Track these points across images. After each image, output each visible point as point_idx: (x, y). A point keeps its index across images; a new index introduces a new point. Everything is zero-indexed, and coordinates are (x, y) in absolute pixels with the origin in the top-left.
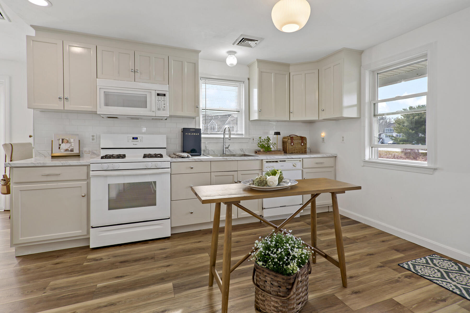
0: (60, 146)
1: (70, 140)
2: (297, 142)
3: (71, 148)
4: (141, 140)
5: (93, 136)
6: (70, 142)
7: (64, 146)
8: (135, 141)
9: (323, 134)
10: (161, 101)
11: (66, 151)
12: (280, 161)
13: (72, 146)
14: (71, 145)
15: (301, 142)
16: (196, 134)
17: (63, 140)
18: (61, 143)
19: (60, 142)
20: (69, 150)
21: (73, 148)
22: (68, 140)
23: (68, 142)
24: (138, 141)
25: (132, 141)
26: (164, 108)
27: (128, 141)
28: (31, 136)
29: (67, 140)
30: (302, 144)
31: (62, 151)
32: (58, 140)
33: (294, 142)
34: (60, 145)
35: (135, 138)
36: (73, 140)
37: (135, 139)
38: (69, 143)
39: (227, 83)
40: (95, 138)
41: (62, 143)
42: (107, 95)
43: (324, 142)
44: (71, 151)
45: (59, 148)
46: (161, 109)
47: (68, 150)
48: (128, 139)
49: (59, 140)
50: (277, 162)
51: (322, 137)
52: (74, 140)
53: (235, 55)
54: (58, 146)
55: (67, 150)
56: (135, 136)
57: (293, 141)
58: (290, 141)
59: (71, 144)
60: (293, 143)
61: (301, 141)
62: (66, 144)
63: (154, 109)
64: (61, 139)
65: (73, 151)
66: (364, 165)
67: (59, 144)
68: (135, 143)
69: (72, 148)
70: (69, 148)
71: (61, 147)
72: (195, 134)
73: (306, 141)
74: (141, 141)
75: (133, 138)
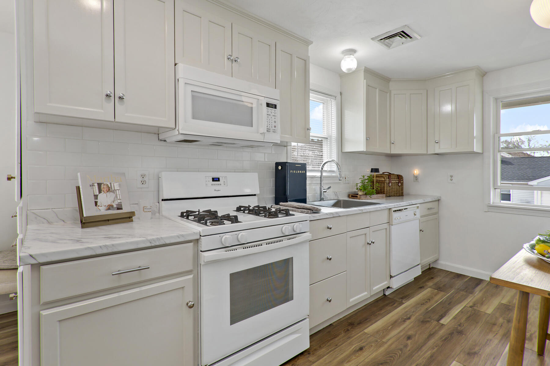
0: (97, 199)
1: (112, 184)
2: (394, 181)
3: (116, 202)
4: (224, 182)
5: (143, 176)
6: (113, 189)
7: (105, 199)
8: (216, 185)
9: (416, 172)
10: (272, 116)
11: (109, 209)
12: (404, 209)
13: (119, 198)
14: (117, 197)
16: (302, 172)
17: (99, 185)
18: (97, 194)
19: (94, 190)
20: (115, 206)
21: (121, 202)
22: (109, 185)
23: (109, 190)
24: (221, 185)
25: (212, 185)
26: (275, 129)
27: (207, 184)
28: (12, 178)
29: (107, 185)
30: (400, 184)
31: (102, 208)
32: (90, 186)
33: (392, 181)
34: (96, 197)
35: (216, 178)
36: (118, 186)
37: (216, 181)
38: (112, 192)
40: (146, 179)
41: (100, 192)
42: (195, 97)
43: (419, 182)
44: (118, 209)
45: (96, 203)
46: (271, 130)
47: (112, 206)
48: (206, 181)
49: (93, 186)
50: (402, 210)
51: (416, 175)
52: (120, 185)
53: (354, 56)
54: (93, 201)
55: (110, 207)
56: (216, 175)
57: (392, 180)
58: (388, 180)
59: (117, 195)
60: (391, 183)
61: (398, 180)
62: (108, 194)
63: (263, 129)
64: (96, 185)
65: (122, 209)
66: (489, 211)
67: (94, 195)
68: (217, 188)
69: (119, 201)
70: (114, 202)
71: (99, 200)
73: (403, 180)
74: (224, 184)
75: (212, 178)
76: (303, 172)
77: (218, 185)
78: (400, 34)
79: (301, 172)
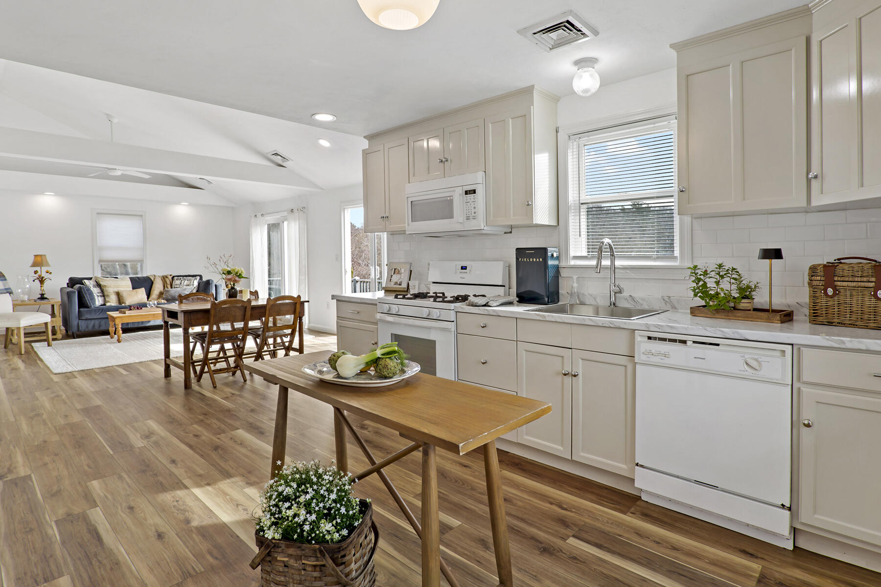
2: (852, 284)
3: (400, 281)
4: (470, 270)
7: (395, 277)
8: (463, 272)
10: (471, 203)
11: (395, 284)
12: (694, 342)
13: (401, 278)
15: (872, 285)
21: (402, 281)
23: (399, 273)
24: (467, 273)
26: (475, 215)
27: (459, 272)
29: (398, 270)
31: (393, 283)
33: (839, 283)
34: (392, 276)
35: (464, 267)
37: (464, 269)
39: (631, 130)
41: (394, 273)
44: (399, 285)
45: (391, 280)
46: (471, 218)
47: (397, 282)
48: (458, 269)
50: (684, 342)
55: (396, 283)
57: (836, 279)
58: (818, 278)
60: (835, 289)
61: (873, 279)
62: (397, 275)
63: (461, 220)
68: (463, 275)
70: (398, 280)
72: (535, 260)
74: (475, 273)
76: (539, 260)
77: (465, 273)
78: (565, 26)
79: (536, 260)
